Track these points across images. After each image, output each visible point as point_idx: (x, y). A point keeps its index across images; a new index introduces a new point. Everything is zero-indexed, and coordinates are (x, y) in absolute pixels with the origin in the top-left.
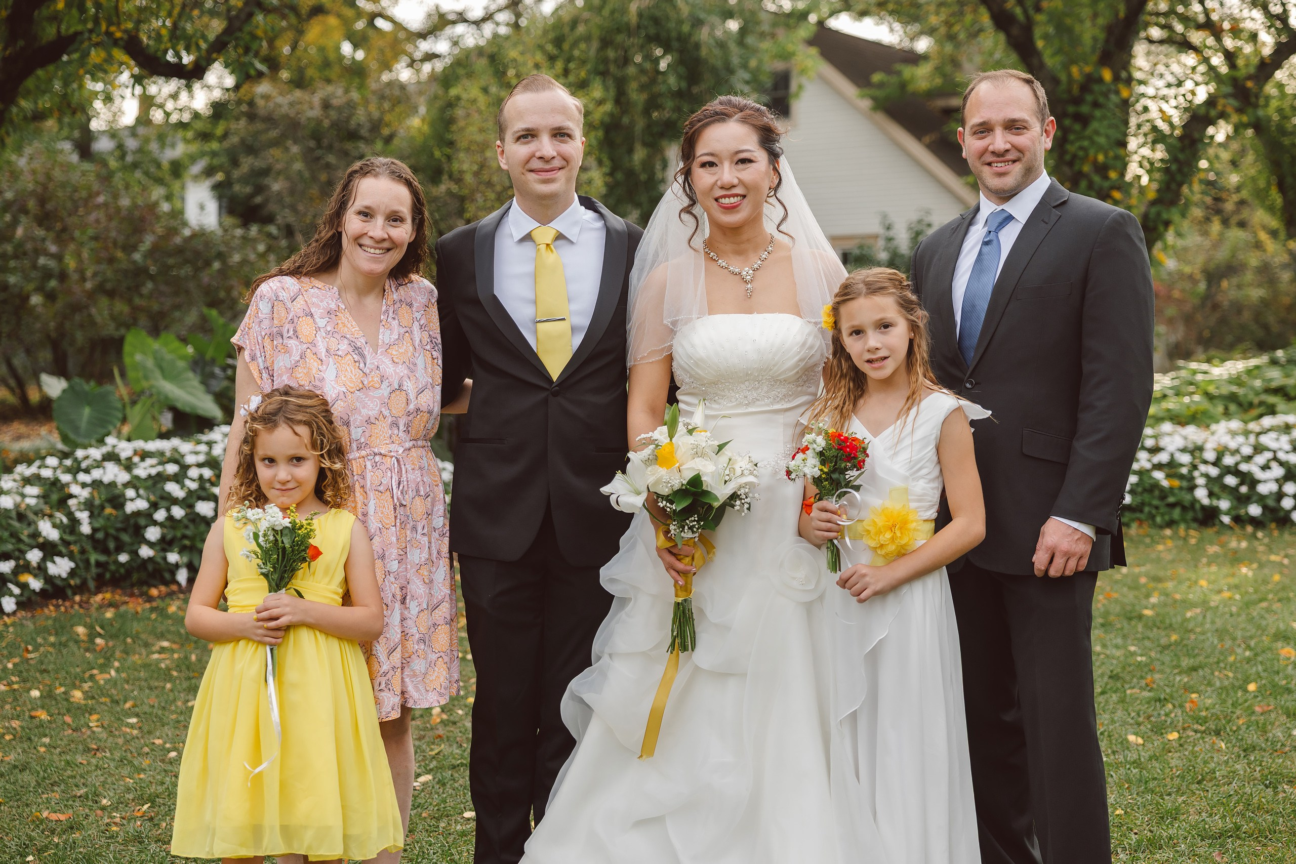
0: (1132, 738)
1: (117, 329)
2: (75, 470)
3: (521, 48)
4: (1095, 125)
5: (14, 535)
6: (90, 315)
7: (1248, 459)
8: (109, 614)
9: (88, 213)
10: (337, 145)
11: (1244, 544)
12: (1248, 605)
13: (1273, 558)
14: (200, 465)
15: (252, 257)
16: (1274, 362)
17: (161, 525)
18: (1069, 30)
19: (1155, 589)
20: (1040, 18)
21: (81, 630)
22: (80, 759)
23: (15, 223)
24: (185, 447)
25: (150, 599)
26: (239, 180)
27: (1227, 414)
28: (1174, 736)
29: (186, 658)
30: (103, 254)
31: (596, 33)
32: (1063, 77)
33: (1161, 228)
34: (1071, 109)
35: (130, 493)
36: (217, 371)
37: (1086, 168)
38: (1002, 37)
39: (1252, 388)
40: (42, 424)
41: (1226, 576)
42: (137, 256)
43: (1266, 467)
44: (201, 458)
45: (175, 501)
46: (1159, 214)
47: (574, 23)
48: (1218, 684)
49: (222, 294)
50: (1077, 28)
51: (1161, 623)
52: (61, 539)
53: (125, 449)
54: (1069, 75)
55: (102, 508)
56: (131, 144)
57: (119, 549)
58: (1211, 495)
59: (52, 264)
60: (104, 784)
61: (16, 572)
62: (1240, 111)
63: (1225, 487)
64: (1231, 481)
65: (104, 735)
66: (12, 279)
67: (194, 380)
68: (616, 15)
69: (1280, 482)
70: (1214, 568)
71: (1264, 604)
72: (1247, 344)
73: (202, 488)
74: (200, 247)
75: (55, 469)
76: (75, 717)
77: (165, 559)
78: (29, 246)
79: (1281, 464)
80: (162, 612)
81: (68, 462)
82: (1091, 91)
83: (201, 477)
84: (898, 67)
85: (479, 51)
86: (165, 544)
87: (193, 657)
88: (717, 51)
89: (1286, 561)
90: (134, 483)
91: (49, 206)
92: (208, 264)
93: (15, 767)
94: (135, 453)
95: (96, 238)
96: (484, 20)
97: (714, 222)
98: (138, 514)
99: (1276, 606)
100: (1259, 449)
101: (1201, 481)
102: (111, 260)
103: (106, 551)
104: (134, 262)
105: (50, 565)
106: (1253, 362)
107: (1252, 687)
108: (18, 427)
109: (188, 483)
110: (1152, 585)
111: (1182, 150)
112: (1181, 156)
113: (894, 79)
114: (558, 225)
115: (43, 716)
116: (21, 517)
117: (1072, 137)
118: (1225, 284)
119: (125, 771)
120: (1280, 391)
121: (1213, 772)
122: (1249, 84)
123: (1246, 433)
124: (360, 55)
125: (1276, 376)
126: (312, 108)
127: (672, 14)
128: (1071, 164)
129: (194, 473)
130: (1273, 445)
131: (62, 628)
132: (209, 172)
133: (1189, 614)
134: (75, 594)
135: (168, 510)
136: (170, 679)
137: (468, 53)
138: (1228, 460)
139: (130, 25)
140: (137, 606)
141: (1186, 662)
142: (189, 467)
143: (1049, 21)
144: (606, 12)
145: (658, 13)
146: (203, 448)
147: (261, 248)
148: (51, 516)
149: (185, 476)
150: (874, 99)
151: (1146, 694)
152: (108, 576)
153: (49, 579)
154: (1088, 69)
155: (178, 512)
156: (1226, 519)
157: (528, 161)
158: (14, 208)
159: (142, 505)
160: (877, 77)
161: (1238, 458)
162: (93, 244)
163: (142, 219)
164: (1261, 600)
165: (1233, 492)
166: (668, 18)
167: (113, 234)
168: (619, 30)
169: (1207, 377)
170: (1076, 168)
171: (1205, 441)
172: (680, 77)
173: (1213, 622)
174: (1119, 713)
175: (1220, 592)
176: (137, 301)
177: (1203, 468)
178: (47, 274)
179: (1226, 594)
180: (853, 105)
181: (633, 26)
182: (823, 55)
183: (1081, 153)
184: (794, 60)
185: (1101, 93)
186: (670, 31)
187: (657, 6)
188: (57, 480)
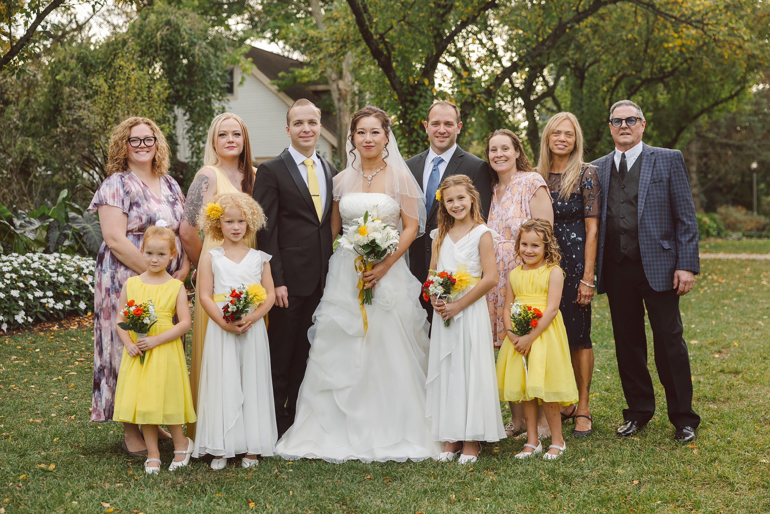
4: (421, 106)
18: (408, 60)
20: (393, 53)
31: (137, 48)
32: (405, 82)
34: (409, 98)
37: (416, 127)
38: (376, 62)
44: (10, 268)
47: (124, 42)
50: (412, 59)
54: (408, 80)
62: (487, 100)
68: (149, 39)
82: (419, 90)
83: (11, 277)
88: (203, 59)
109: (5, 280)
113: (290, 75)
117: (409, 112)
122: (491, 88)
127: (179, 40)
128: (409, 125)
129: (8, 276)
143: (399, 55)
144: (143, 37)
145: (172, 38)
150: (278, 85)
154: (417, 79)
157: (299, 134)
160: (281, 74)
166: (178, 42)
168: (150, 47)
170: (412, 127)
180: (267, 88)
181: (158, 45)
182: (254, 62)
183: (414, 119)
184: (240, 64)
185: (423, 90)
186: (178, 48)
187: (171, 35)
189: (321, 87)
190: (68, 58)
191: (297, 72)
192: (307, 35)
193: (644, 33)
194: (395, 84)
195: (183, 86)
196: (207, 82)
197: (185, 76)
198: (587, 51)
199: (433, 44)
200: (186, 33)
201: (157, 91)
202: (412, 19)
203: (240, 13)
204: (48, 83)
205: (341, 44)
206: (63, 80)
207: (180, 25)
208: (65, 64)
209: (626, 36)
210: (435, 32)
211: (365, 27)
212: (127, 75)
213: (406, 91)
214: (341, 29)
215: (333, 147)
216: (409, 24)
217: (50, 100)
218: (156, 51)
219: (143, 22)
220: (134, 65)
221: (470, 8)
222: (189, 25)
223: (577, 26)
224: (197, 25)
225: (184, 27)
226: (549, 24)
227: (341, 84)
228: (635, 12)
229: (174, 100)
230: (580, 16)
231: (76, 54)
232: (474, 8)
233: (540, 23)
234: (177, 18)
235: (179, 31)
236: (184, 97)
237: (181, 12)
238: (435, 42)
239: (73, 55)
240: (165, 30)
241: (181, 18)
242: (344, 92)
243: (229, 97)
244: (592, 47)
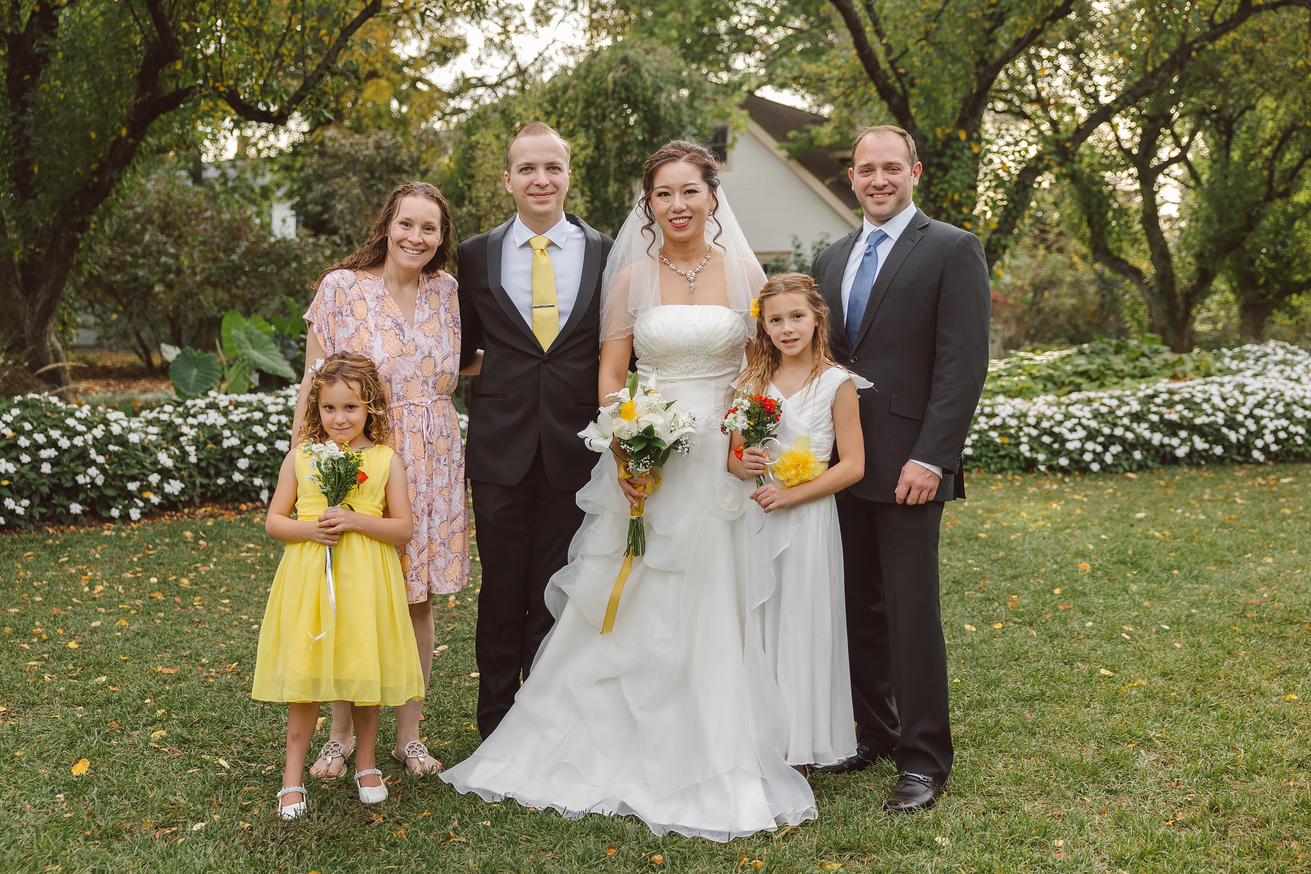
0: (967, 627)
1: (219, 311)
2: (185, 415)
3: (524, 106)
4: (953, 172)
5: (139, 462)
6: (199, 300)
7: (1060, 423)
8: (210, 523)
9: (198, 225)
10: (385, 177)
11: (1055, 487)
12: (1056, 531)
13: (1076, 497)
14: (278, 413)
15: (321, 259)
16: (1081, 353)
17: (249, 457)
18: (936, 101)
19: (988, 518)
20: (914, 91)
21: (188, 534)
22: (186, 629)
23: (144, 230)
24: (268, 399)
25: (240, 512)
26: (311, 202)
27: (1045, 390)
28: (999, 626)
29: (266, 556)
30: (209, 255)
31: (581, 95)
32: (930, 137)
33: (1000, 251)
34: (935, 160)
35: (227, 433)
36: (293, 343)
37: (945, 205)
38: (885, 105)
39: (1064, 371)
40: (162, 381)
41: (1041, 510)
42: (234, 257)
43: (1072, 430)
44: (280, 408)
45: (260, 440)
46: (999, 240)
47: (566, 88)
48: (1032, 588)
49: (298, 287)
50: (941, 100)
51: (992, 543)
52: (175, 466)
53: (223, 400)
54: (935, 135)
55: (206, 444)
56: (232, 173)
57: (218, 474)
58: (1032, 449)
59: (171, 261)
60: (203, 647)
61: (141, 490)
62: (1060, 164)
63: (1042, 444)
64: (1046, 439)
65: (204, 612)
66: (141, 273)
67: (275, 350)
68: (598, 83)
69: (1083, 441)
70: (1032, 504)
71: (1068, 531)
72: (1061, 340)
73: (280, 430)
74: (283, 252)
75: (170, 414)
76: (183, 598)
77: (252, 482)
78: (154, 248)
79: (1084, 428)
80: (249, 522)
81: (180, 409)
82: (951, 148)
83: (279, 422)
84: (807, 126)
85: (494, 108)
86: (252, 471)
87: (272, 556)
88: (672, 112)
89: (1085, 500)
90: (229, 426)
91: (169, 219)
92: (288, 264)
93: (138, 634)
94: (231, 403)
95: (204, 243)
96: (498, 84)
97: (667, 237)
98: (232, 448)
99: (1077, 532)
100: (1068, 416)
101: (1024, 439)
102: (215, 260)
103: (208, 476)
104: (233, 261)
105: (166, 485)
106: (1066, 352)
107: (1057, 591)
108: (144, 383)
109: (269, 426)
110: (986, 515)
111: (1017, 193)
112: (1016, 198)
113: (804, 135)
114: (550, 235)
115: (159, 596)
116: (145, 449)
117: (935, 181)
118: (1046, 294)
119: (219, 639)
120: (1084, 374)
121: (1027, 652)
122: (1068, 145)
123: (1059, 404)
124: (404, 109)
125: (1082, 363)
126: (367, 148)
127: (639, 84)
128: (934, 201)
129: (274, 418)
130: (1079, 414)
131: (174, 532)
132: (290, 195)
133: (1012, 537)
134: (184, 507)
135: (255, 446)
136: (256, 572)
137: (485, 109)
138: (1045, 424)
139: (231, 82)
140: (230, 517)
141: (1009, 572)
142: (270, 414)
143: (921, 94)
144: (589, 81)
145: (629, 82)
146: (281, 400)
147: (328, 253)
148: (167, 449)
149: (268, 421)
150: (789, 150)
151: (979, 595)
152: (209, 494)
153: (165, 496)
154: (948, 131)
155: (262, 448)
156: (1042, 468)
157: (528, 188)
158: (144, 218)
159: (235, 442)
160: (791, 134)
161: (1052, 422)
162: (202, 248)
163: (239, 229)
164: (1066, 528)
165: (1048, 447)
166: (636, 87)
167: (217, 240)
168: (599, 94)
169: (1032, 362)
170: (938, 205)
171: (1029, 410)
172: (644, 131)
173: (1030, 543)
174: (959, 609)
175: (1036, 521)
176: (234, 290)
177: (1026, 429)
178: (167, 270)
179: (1041, 523)
180: (773, 154)
181: (610, 91)
182: (753, 116)
183: (942, 193)
184: (730, 119)
185: (958, 149)
186: (638, 95)
187: (628, 77)
188: (172, 422)
190: (489, 112)
191: (815, 130)
192: (802, 70)
195: (642, 149)
198: (1234, 90)
199: (973, 77)
200: (650, 74)
202: (939, 36)
203: (749, 52)
205: (851, 83)
207: (642, 63)
209: (1295, 63)
210: (978, 58)
211: (867, 52)
213: (931, 150)
216: (935, 45)
218: (606, 100)
219: (593, 61)
221: (1031, 19)
222: (655, 64)
223: (1210, 47)
224: (668, 64)
225: (647, 66)
226: (1165, 44)
230: (1216, 31)
232: (1036, 17)
233: (1149, 42)
234: (639, 53)
235: (640, 72)
237: (648, 46)
238: (977, 74)
239: (497, 107)
240: (619, 71)
241: (643, 53)
244: (1243, 83)
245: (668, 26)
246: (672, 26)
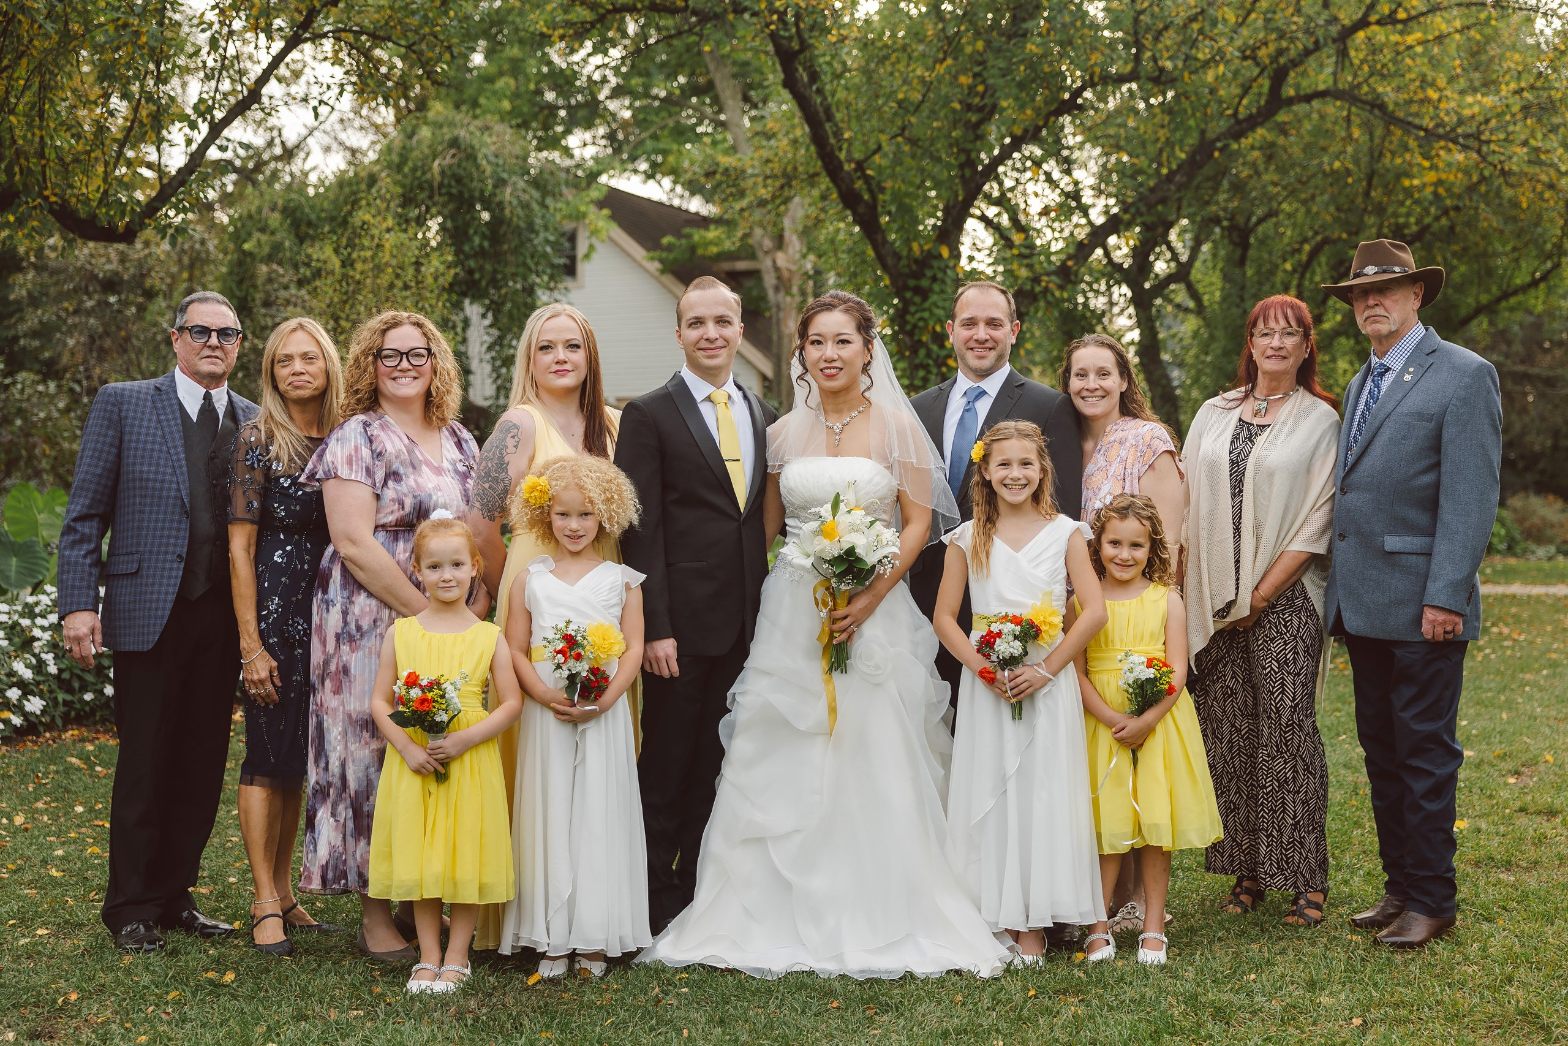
2: (30, 615)
4: (934, 298)
8: (90, 748)
18: (910, 210)
20: (881, 197)
21: (74, 760)
31: (396, 190)
32: (905, 253)
34: (912, 283)
37: (924, 339)
38: (848, 211)
47: (370, 180)
52: (34, 679)
54: (910, 249)
57: (84, 689)
62: (1061, 288)
68: (419, 173)
75: (11, 614)
81: (19, 608)
82: (931, 267)
84: (687, 230)
88: (519, 211)
97: (820, 387)
105: (26, 703)
113: (684, 241)
117: (912, 309)
122: (1070, 263)
127: (475, 175)
128: (911, 334)
134: (46, 731)
143: (893, 201)
144: (406, 170)
145: (461, 172)
148: (20, 657)
150: (661, 261)
154: (928, 247)
157: (697, 342)
160: (666, 240)
166: (472, 180)
168: (421, 188)
170: (916, 338)
180: (641, 266)
181: (436, 184)
182: (613, 217)
183: (921, 324)
184: (587, 221)
185: (939, 268)
186: (473, 190)
187: (459, 165)
188: (16, 624)
189: (742, 265)
190: (265, 210)
191: (697, 235)
192: (717, 164)
193: (1365, 160)
194: (885, 256)
195: (481, 262)
196: (528, 254)
197: (486, 244)
198: (1254, 194)
199: (957, 181)
200: (489, 162)
201: (432, 270)
202: (916, 132)
204: (229, 257)
205: (782, 181)
206: (257, 250)
207: (477, 147)
208: (260, 221)
209: (1331, 164)
210: (962, 158)
211: (828, 149)
212: (376, 241)
213: (906, 271)
214: (781, 154)
215: (764, 378)
216: (913, 142)
217: (231, 289)
218: (431, 197)
219: (408, 143)
220: (390, 222)
221: (1029, 112)
222: (493, 148)
223: (1235, 146)
224: (509, 147)
225: (484, 150)
226: (1181, 141)
227: (781, 259)
228: (1348, 120)
229: (464, 288)
230: (1241, 127)
231: (280, 202)
232: (1037, 111)
233: (1163, 139)
234: (471, 133)
235: (475, 159)
236: (484, 283)
237: (478, 123)
238: (963, 177)
239: (276, 204)
240: (448, 158)
241: (478, 134)
242: (786, 274)
243: (569, 282)
244: (1264, 187)
245: (498, 95)
246: (505, 96)
